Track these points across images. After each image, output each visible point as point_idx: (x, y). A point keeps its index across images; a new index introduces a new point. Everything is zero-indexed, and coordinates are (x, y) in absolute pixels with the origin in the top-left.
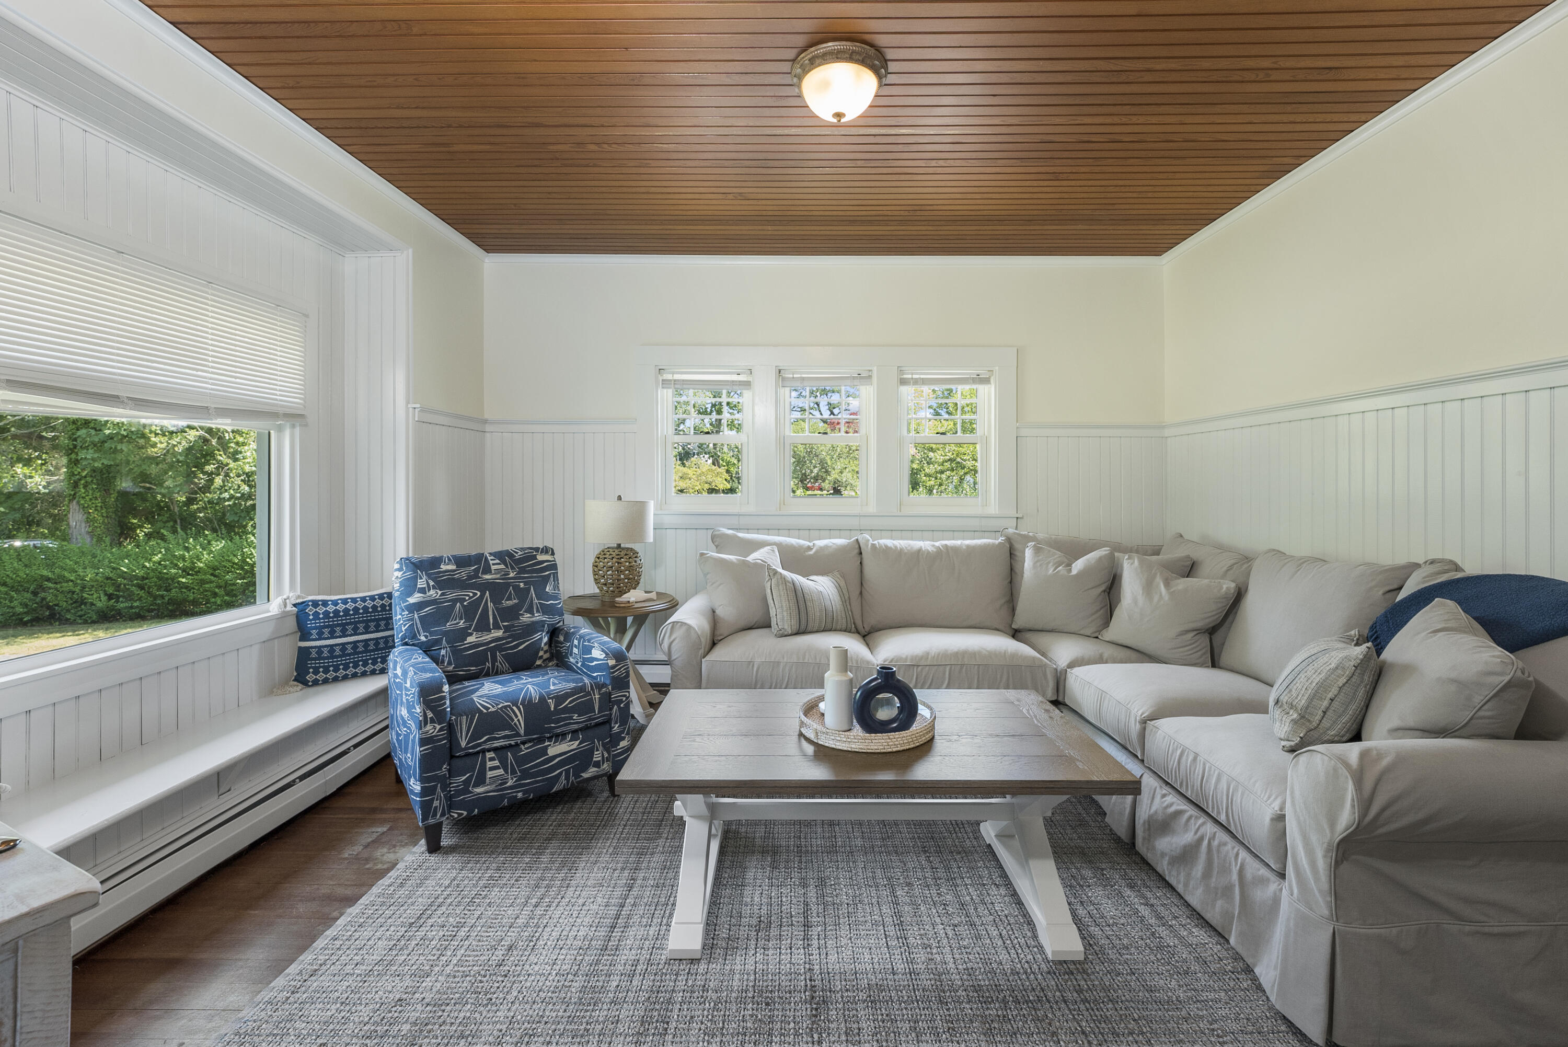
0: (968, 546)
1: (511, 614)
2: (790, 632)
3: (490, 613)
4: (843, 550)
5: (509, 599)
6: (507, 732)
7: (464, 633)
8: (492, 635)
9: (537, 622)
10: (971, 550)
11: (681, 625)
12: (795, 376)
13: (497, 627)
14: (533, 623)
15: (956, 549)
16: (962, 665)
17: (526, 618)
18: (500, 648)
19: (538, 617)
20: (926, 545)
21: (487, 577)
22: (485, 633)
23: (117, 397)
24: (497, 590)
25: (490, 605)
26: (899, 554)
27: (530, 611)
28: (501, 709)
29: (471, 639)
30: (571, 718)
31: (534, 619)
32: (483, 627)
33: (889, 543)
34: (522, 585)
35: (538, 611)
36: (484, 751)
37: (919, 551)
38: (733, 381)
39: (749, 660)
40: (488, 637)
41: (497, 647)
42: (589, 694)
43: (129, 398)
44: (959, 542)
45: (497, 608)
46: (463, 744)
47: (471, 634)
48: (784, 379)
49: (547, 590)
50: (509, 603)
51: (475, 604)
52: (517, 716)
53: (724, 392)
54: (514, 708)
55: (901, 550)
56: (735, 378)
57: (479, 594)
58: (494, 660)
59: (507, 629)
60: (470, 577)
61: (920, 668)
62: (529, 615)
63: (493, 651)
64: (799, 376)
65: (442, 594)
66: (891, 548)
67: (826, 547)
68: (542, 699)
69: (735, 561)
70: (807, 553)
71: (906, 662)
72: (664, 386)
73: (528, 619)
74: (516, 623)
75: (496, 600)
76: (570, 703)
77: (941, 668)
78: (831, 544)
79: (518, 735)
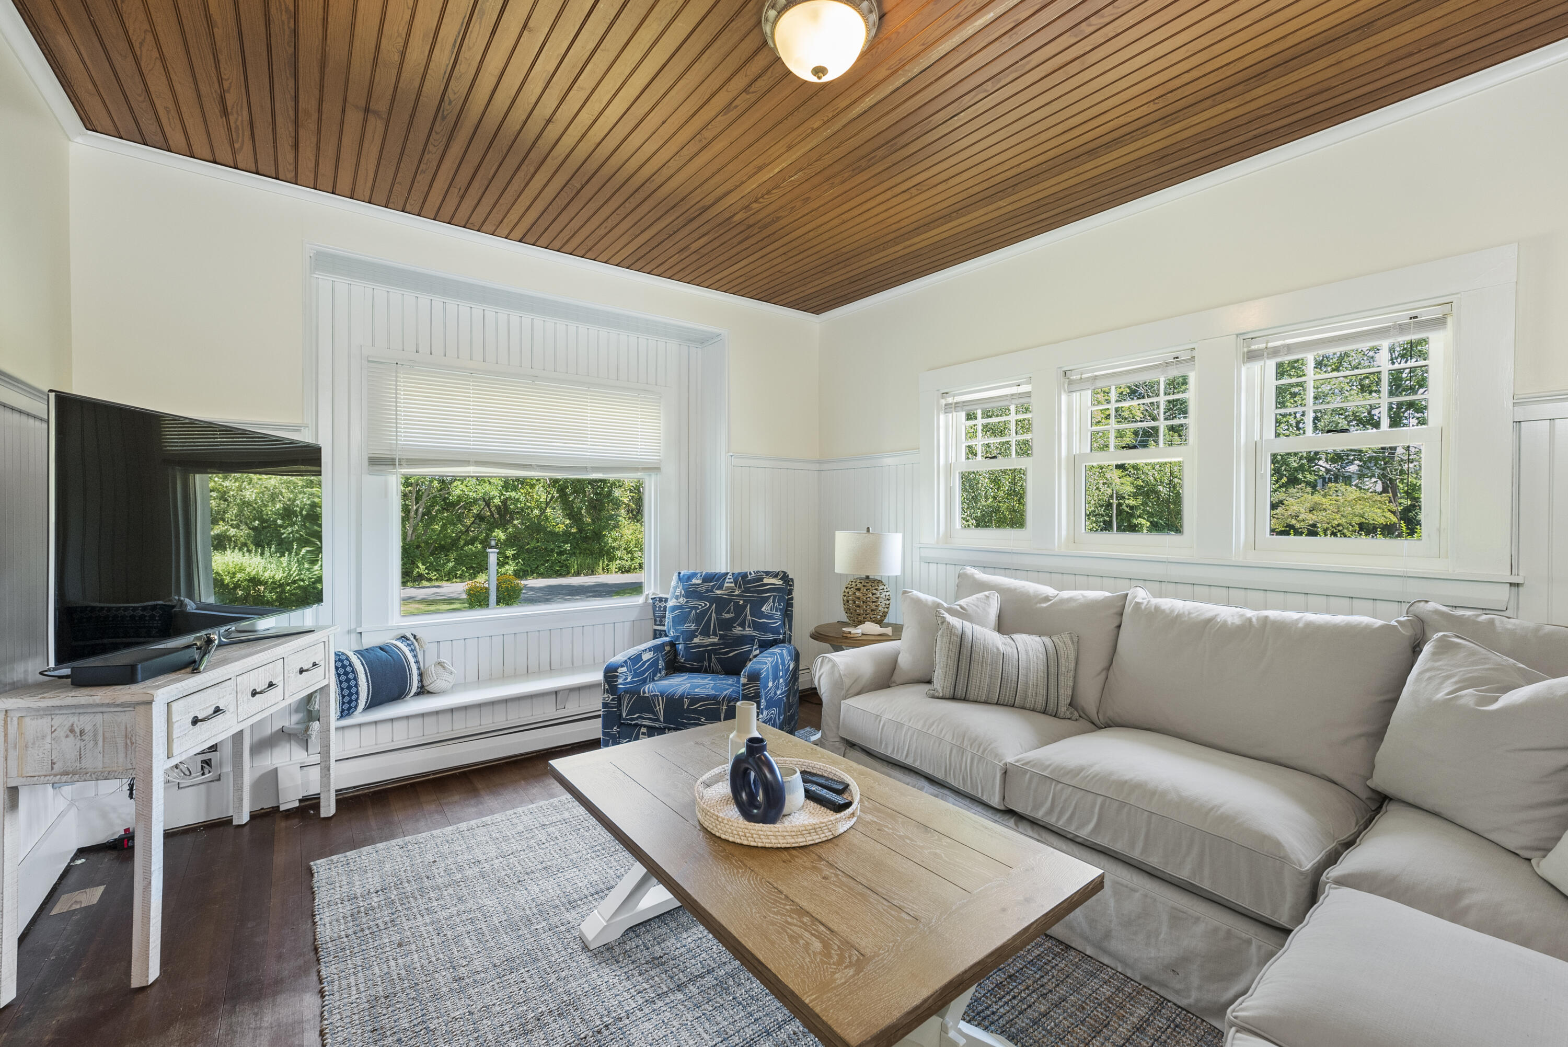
0: (1308, 625)
1: (726, 625)
2: (941, 695)
3: (712, 622)
4: (1092, 607)
5: (728, 612)
6: (651, 716)
7: (692, 635)
8: (710, 640)
9: (746, 636)
10: (1313, 632)
11: (829, 661)
12: (1084, 376)
13: (715, 634)
14: (743, 636)
15: (1280, 628)
16: (1123, 804)
17: (738, 631)
18: (714, 651)
19: (748, 631)
20: (1229, 614)
21: (719, 592)
22: (707, 637)
23: (531, 465)
24: (721, 603)
25: (714, 615)
26: (1174, 620)
27: (742, 625)
28: (651, 696)
29: (696, 640)
30: (699, 720)
31: (744, 632)
32: (705, 633)
33: (1166, 603)
34: (741, 602)
35: (749, 626)
36: (641, 726)
37: (1209, 621)
38: (1012, 395)
39: (878, 714)
40: (707, 641)
41: (712, 651)
42: (718, 703)
43: (537, 466)
44: (1293, 615)
45: (717, 619)
46: (624, 715)
47: (697, 636)
48: (1071, 382)
49: (763, 609)
50: (728, 616)
51: (704, 613)
52: (659, 705)
53: (1013, 408)
54: (660, 698)
55: (1179, 616)
56: (1015, 390)
57: (708, 605)
58: (710, 661)
59: (722, 637)
60: (707, 591)
61: (1060, 785)
62: (740, 629)
63: (710, 652)
64: (1090, 375)
65: (687, 602)
66: (1163, 611)
67: (1070, 600)
68: (681, 697)
69: (930, 603)
70: (1039, 605)
71: (1044, 770)
72: (947, 410)
73: (739, 632)
74: (729, 633)
75: (718, 612)
76: (701, 706)
77: (1090, 797)
78: (1081, 597)
79: (658, 720)
